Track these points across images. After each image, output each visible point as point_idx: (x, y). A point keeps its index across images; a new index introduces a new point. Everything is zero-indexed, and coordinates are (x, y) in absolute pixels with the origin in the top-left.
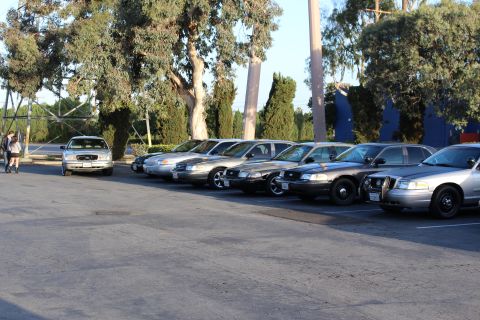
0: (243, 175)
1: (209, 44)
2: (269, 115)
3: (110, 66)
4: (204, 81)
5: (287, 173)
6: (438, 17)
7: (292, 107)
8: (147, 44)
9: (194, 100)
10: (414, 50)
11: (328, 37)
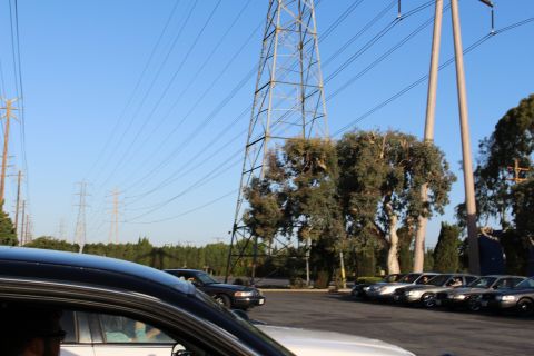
3: (332, 219)
5: (484, 295)
9: (389, 244)
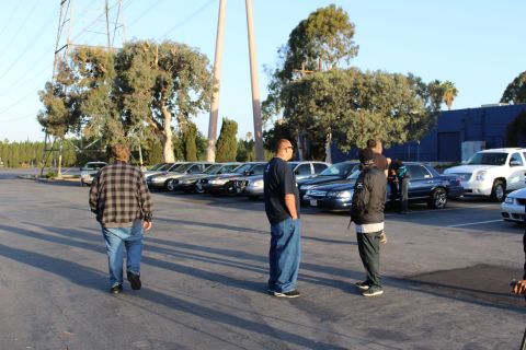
0: (181, 182)
1: (173, 102)
2: (220, 146)
3: (110, 118)
4: (172, 125)
5: (203, 180)
6: (326, 81)
7: (235, 139)
8: (132, 104)
9: (165, 137)
10: (312, 102)
11: (273, 89)
